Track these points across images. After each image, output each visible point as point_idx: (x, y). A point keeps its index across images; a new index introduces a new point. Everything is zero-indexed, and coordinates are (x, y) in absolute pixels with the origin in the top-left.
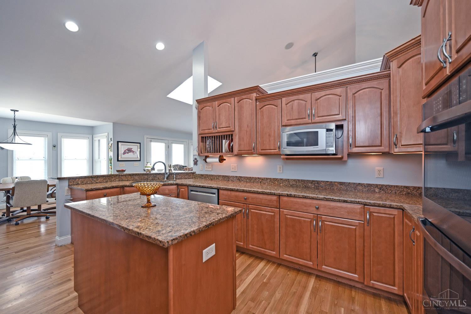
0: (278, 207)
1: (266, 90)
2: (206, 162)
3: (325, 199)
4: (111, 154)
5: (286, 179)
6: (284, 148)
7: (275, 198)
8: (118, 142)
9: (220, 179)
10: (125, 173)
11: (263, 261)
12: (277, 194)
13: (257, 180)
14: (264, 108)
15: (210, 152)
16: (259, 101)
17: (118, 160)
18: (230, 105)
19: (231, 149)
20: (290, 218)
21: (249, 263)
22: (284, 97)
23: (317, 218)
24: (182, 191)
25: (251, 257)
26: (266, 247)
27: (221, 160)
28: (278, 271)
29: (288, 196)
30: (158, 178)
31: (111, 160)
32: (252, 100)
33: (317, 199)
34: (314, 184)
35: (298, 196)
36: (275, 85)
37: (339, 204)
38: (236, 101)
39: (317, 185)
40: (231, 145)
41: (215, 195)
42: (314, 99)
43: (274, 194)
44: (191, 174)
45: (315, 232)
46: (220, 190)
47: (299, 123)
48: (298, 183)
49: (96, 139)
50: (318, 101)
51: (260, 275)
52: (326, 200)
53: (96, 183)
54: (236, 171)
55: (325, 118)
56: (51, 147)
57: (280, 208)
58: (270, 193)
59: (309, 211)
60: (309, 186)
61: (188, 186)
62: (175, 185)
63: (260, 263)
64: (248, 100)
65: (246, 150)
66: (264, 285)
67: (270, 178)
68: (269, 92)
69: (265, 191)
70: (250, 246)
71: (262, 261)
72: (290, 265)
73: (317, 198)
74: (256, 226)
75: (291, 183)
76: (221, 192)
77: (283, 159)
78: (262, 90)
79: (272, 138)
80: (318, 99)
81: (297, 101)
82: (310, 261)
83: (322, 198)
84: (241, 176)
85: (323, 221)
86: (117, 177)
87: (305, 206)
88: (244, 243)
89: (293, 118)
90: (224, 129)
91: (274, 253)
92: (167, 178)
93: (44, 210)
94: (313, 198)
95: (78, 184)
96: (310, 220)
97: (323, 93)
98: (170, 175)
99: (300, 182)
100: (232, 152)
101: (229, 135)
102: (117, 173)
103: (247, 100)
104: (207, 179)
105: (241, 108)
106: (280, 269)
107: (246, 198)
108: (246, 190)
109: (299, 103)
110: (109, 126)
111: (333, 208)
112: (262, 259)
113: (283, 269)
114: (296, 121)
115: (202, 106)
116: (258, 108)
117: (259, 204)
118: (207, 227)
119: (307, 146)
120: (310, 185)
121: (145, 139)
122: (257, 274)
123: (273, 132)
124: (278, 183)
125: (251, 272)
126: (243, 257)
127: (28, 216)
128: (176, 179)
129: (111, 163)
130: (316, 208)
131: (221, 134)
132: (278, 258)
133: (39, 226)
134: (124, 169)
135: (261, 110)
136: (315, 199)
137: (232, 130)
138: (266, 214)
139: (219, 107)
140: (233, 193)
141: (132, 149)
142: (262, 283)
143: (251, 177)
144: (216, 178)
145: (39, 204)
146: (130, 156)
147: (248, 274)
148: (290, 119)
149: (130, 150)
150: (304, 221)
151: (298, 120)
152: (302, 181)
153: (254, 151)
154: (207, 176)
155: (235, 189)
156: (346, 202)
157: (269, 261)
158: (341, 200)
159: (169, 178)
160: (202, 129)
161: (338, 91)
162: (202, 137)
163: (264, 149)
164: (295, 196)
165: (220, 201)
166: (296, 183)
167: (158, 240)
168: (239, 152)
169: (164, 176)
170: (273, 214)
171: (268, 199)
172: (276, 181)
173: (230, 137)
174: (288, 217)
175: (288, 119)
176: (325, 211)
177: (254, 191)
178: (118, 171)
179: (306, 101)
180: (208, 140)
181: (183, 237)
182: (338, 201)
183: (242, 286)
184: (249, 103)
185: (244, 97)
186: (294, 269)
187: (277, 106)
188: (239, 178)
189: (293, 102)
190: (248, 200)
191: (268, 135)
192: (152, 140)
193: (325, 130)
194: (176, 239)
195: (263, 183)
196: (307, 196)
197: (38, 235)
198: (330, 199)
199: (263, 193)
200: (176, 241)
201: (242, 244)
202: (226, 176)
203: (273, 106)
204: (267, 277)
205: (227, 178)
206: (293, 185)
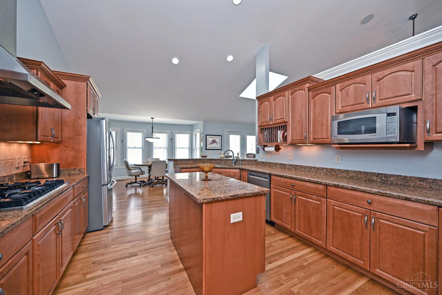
0: (326, 197)
1: (322, 79)
2: (264, 150)
3: (379, 194)
4: (202, 144)
5: (345, 170)
6: (335, 137)
7: (321, 187)
8: (206, 135)
9: (278, 167)
10: (207, 158)
11: (310, 248)
12: (323, 183)
13: (312, 170)
14: (317, 97)
15: (268, 142)
16: (311, 91)
17: (206, 149)
18: (284, 98)
19: (285, 138)
20: (337, 209)
21: (294, 246)
22: (338, 83)
23: (370, 213)
24: (243, 174)
25: (299, 241)
26: (312, 234)
27: (277, 149)
28: (323, 261)
29: (335, 186)
30: (228, 163)
31: (202, 149)
32: (305, 91)
33: (369, 193)
34: (381, 177)
35: (346, 188)
36: (332, 71)
37: (399, 202)
38: (290, 94)
39: (385, 179)
40: (285, 135)
41: (267, 180)
42: (375, 79)
43: (321, 184)
44: (254, 161)
45: (367, 228)
46: (271, 176)
47: (355, 109)
48: (359, 175)
49: (194, 134)
50: (381, 81)
51: (302, 258)
52: (381, 194)
53: (189, 164)
54: (292, 160)
55: (390, 101)
56: (170, 140)
57: (327, 198)
58: (316, 182)
59: (360, 205)
60: (373, 180)
61: (248, 170)
62: (238, 169)
63: (307, 248)
64: (301, 91)
65: (299, 140)
66: (302, 268)
67: (327, 168)
68: (326, 80)
69: (312, 179)
70: (297, 230)
71: (308, 248)
72: (341, 260)
73: (369, 191)
74: (302, 213)
75: (350, 174)
76: (272, 177)
77: (337, 148)
78: (316, 79)
79: (325, 127)
80: (381, 79)
81: (354, 85)
82: (361, 260)
83: (376, 192)
84: (296, 164)
85: (377, 218)
86: (201, 161)
87: (355, 199)
88: (291, 226)
89: (349, 105)
90: (279, 120)
91: (321, 242)
92: (234, 164)
93: (165, 180)
94: (364, 192)
95: (178, 164)
96: (361, 215)
97: (387, 72)
98: (237, 161)
99: (361, 175)
100: (286, 142)
101: (284, 126)
102: (201, 158)
103: (299, 91)
104: (267, 166)
105: (294, 99)
106: (326, 259)
107: (293, 184)
108: (294, 177)
109: (355, 89)
110: (201, 123)
111: (392, 205)
112: (309, 246)
113: (329, 261)
114: (353, 106)
115: (262, 101)
116: (310, 97)
117: (306, 192)
118: (232, 197)
119: (365, 133)
120: (375, 178)
121: (225, 132)
122: (299, 257)
123: (325, 120)
124: (335, 174)
125: (293, 253)
126: (290, 239)
127: (158, 182)
128: (241, 165)
129: (202, 151)
130: (368, 202)
131: (277, 125)
132: (324, 248)
133: (163, 189)
134: (206, 155)
135: (314, 99)
136: (366, 192)
137: (286, 121)
138: (313, 202)
139: (275, 101)
140: (283, 179)
141: (216, 141)
142: (301, 264)
143: (306, 166)
144: (274, 165)
145: (163, 176)
146: (214, 146)
147: (290, 254)
148: (344, 105)
149: (214, 142)
150: (354, 215)
151: (355, 106)
152: (364, 173)
153: (306, 141)
154: (266, 164)
155: (283, 175)
156: (409, 200)
157: (316, 250)
158: (402, 197)
159: (236, 163)
160: (261, 122)
161: (409, 65)
162: (261, 129)
163: (316, 138)
164: (343, 187)
165: (271, 185)
166: (357, 175)
167: (196, 198)
168: (292, 141)
169: (233, 162)
170: (320, 203)
171: (315, 187)
172: (333, 171)
173: (284, 127)
174: (336, 209)
175: (343, 106)
176: (380, 208)
177: (301, 178)
178: (202, 156)
179: (365, 84)
180: (266, 131)
181: (211, 199)
182: (398, 197)
183: (280, 261)
184: (302, 94)
185: (297, 89)
186: (343, 265)
187: (330, 94)
188: (295, 166)
189: (348, 87)
190: (295, 187)
191: (320, 124)
192: (231, 133)
193: (386, 114)
194: (206, 199)
195: (319, 173)
196: (358, 188)
197: (162, 194)
198: (387, 194)
199: (309, 181)
200: (206, 201)
201: (290, 227)
202: (282, 164)
203: (326, 94)
204: (308, 262)
205: (284, 166)
206: (353, 177)
